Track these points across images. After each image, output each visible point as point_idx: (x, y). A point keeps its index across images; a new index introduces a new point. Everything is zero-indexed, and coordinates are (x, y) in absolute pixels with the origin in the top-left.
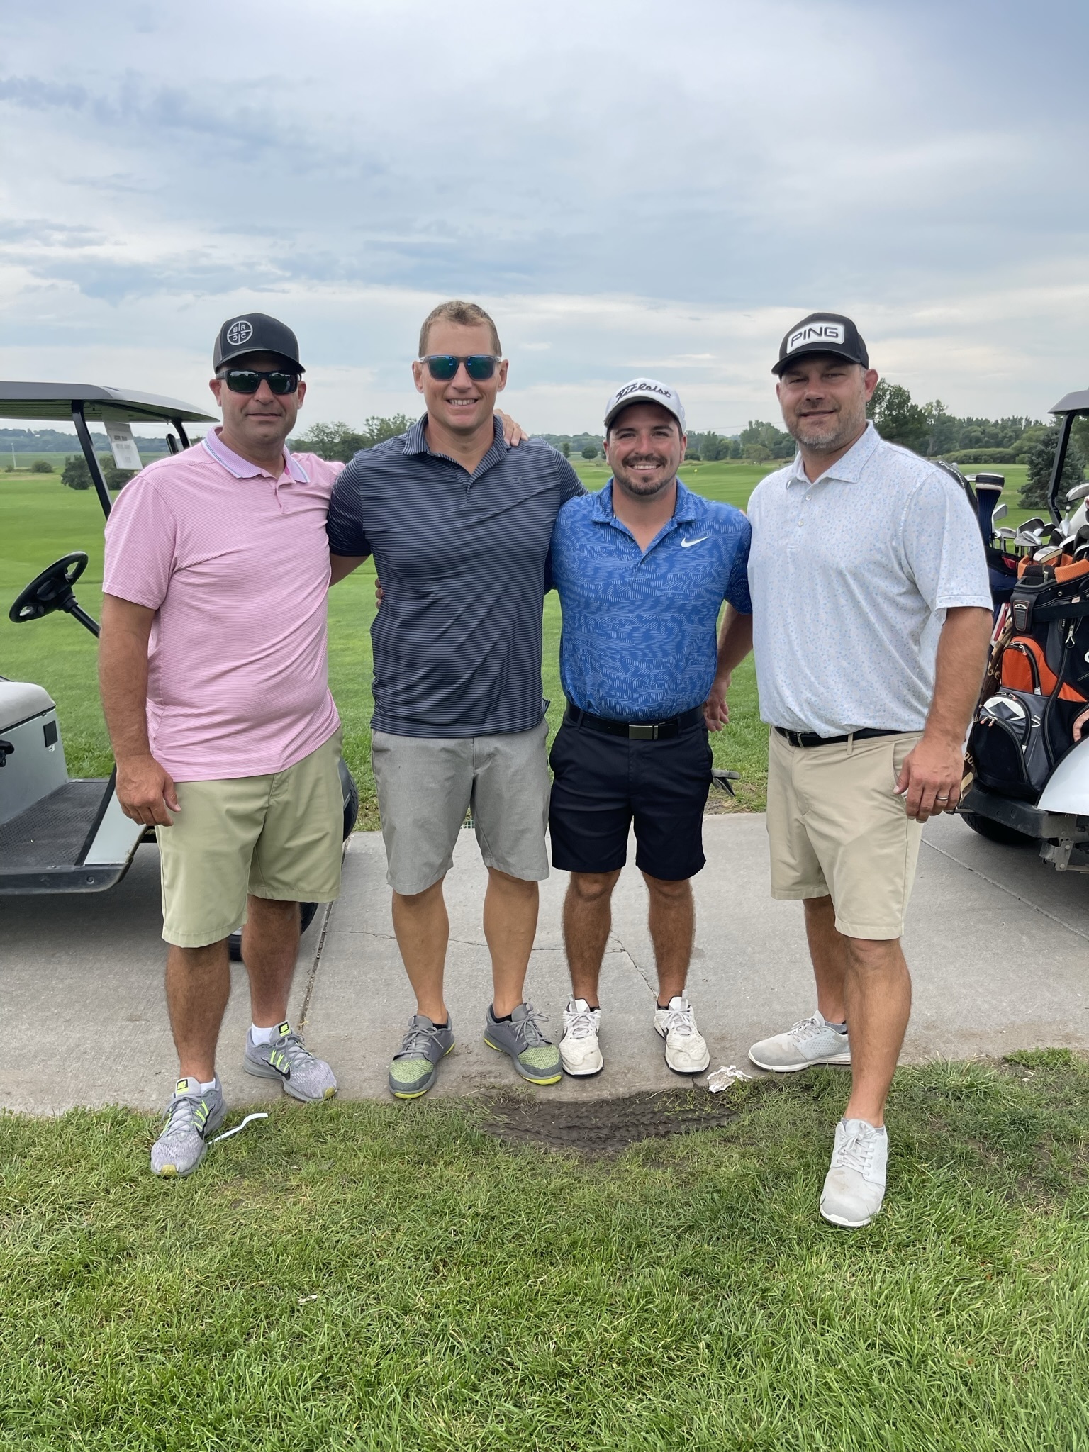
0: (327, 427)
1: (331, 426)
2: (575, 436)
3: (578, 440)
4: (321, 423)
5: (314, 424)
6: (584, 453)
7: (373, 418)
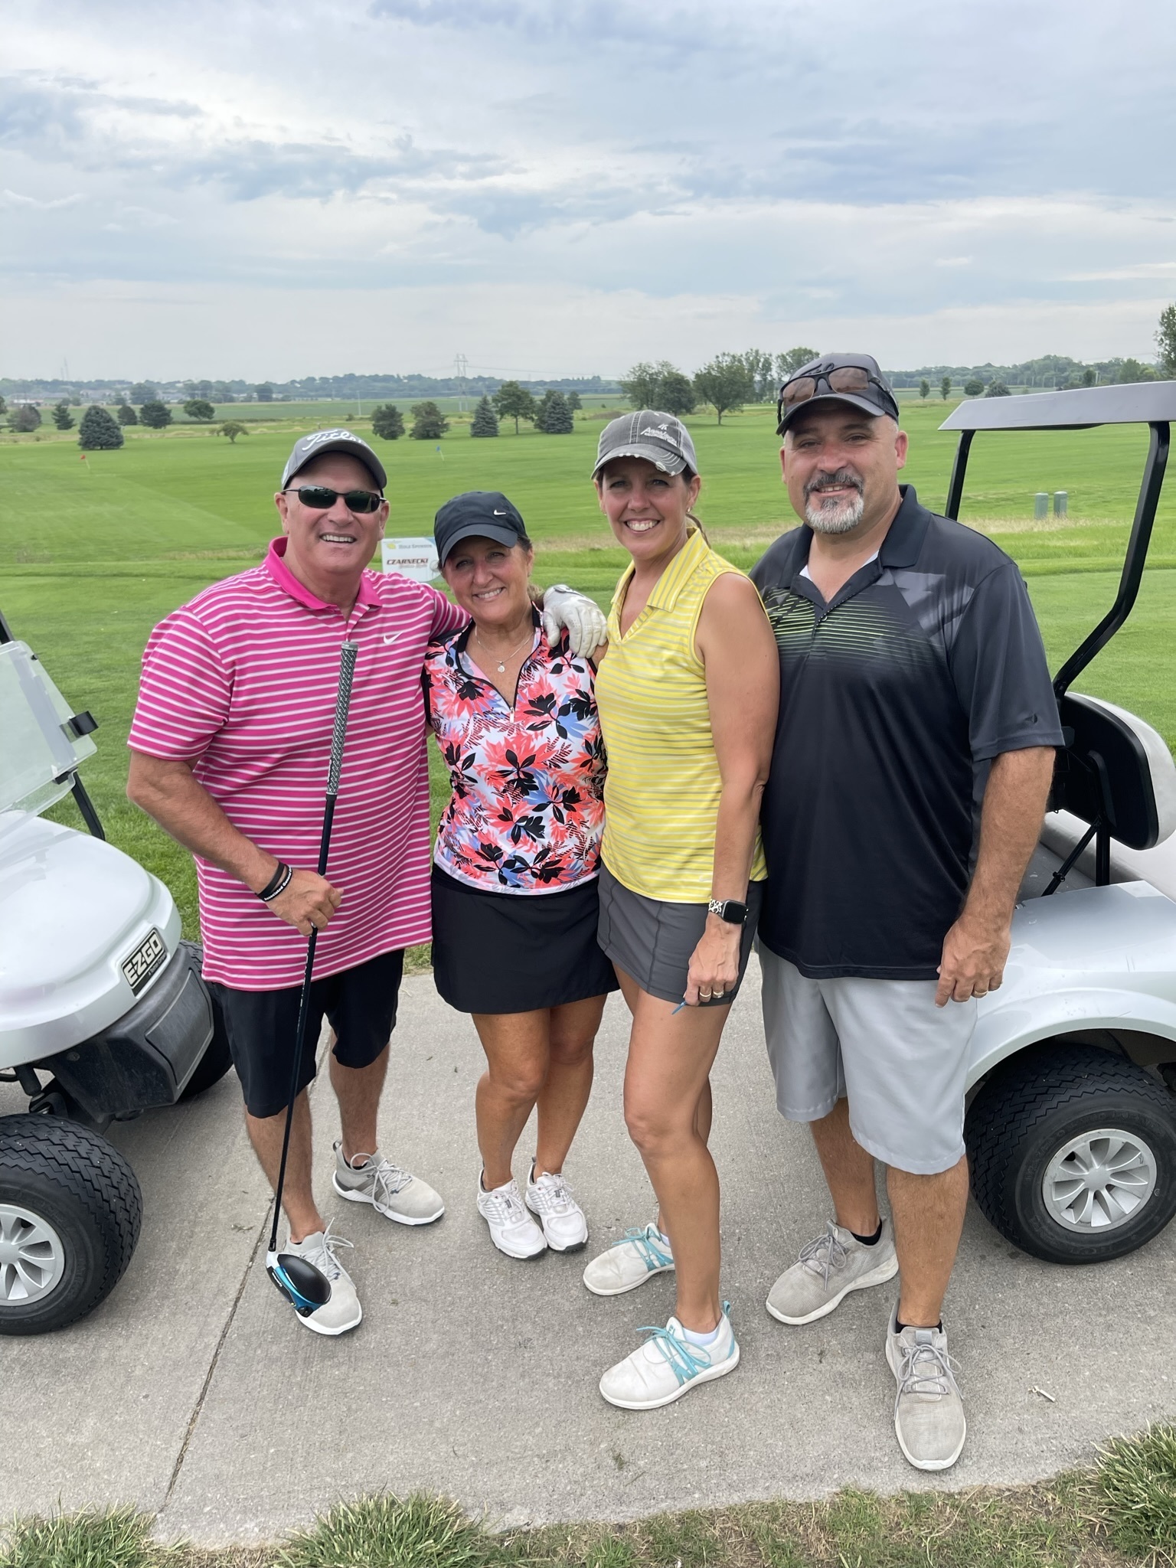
0: (649, 367)
1: (655, 366)
2: (975, 368)
3: (978, 372)
4: (644, 362)
5: (636, 364)
6: (967, 389)
7: (724, 354)
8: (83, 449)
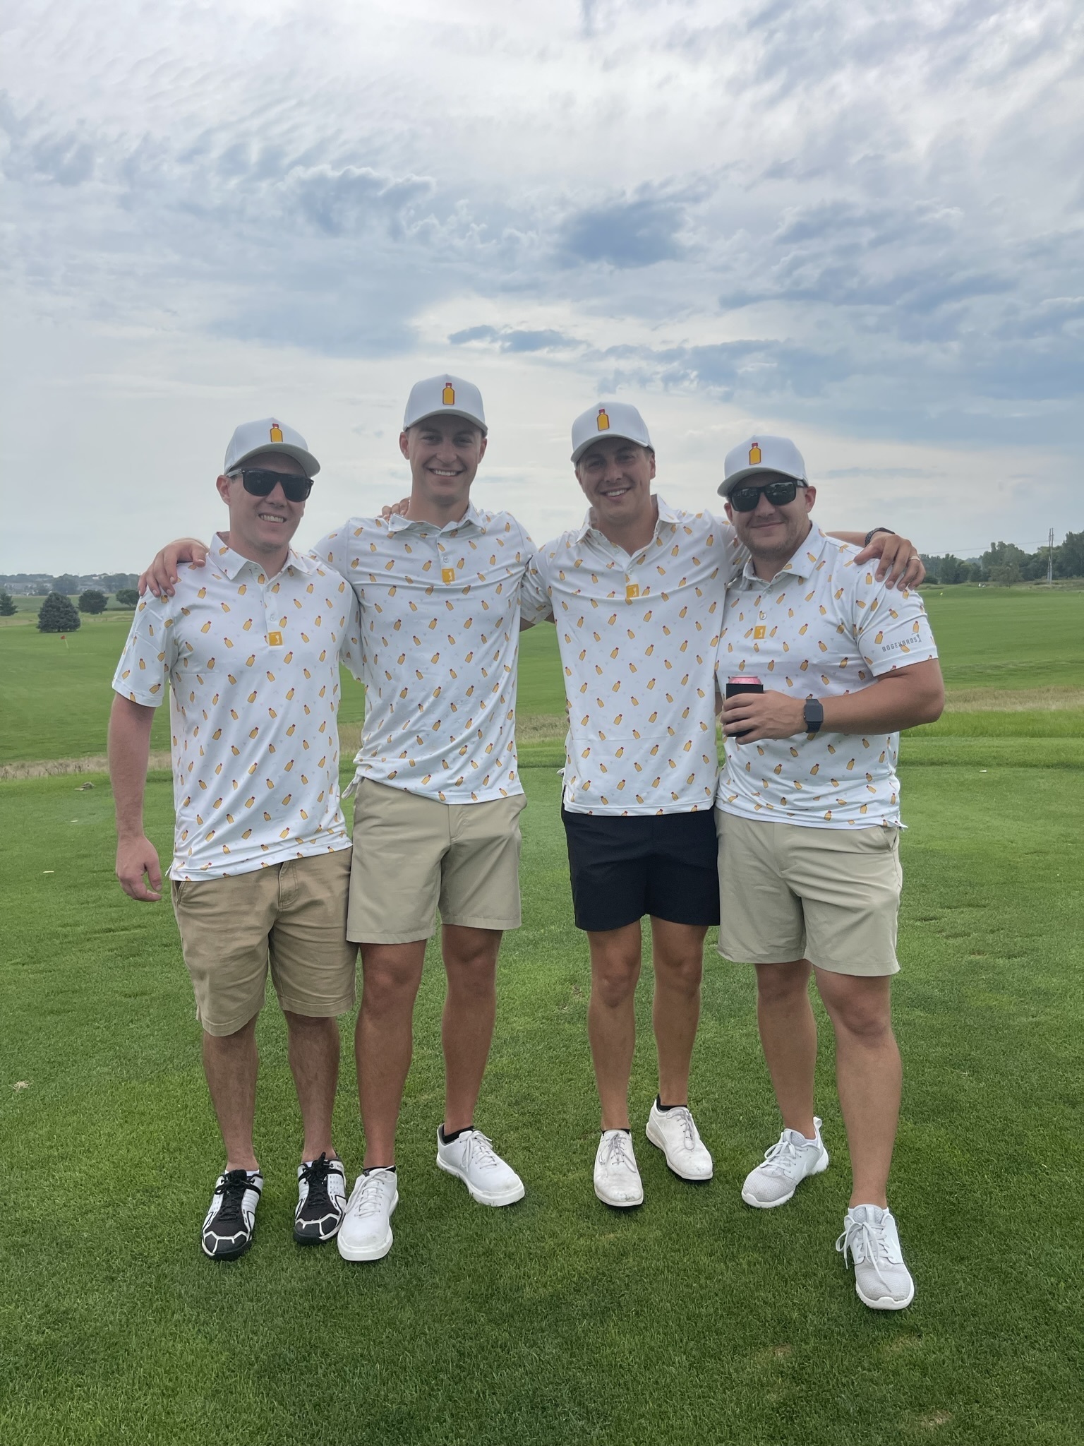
8: (41, 632)
